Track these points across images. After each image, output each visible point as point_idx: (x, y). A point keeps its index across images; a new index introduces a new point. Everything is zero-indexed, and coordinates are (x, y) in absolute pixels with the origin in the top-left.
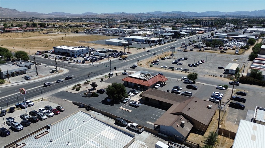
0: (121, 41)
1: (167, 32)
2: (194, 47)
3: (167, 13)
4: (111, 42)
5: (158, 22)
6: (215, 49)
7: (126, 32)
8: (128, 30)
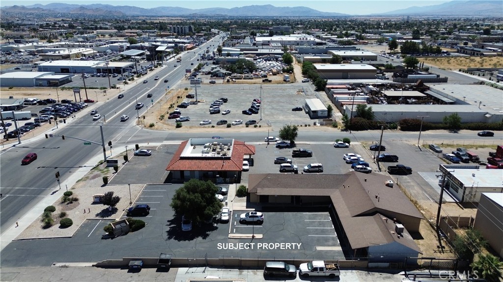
0: (42, 75)
1: (125, 48)
2: (211, 77)
3: (82, 8)
4: (13, 79)
5: (76, 27)
6: (250, 77)
7: (20, 52)
8: (23, 48)
